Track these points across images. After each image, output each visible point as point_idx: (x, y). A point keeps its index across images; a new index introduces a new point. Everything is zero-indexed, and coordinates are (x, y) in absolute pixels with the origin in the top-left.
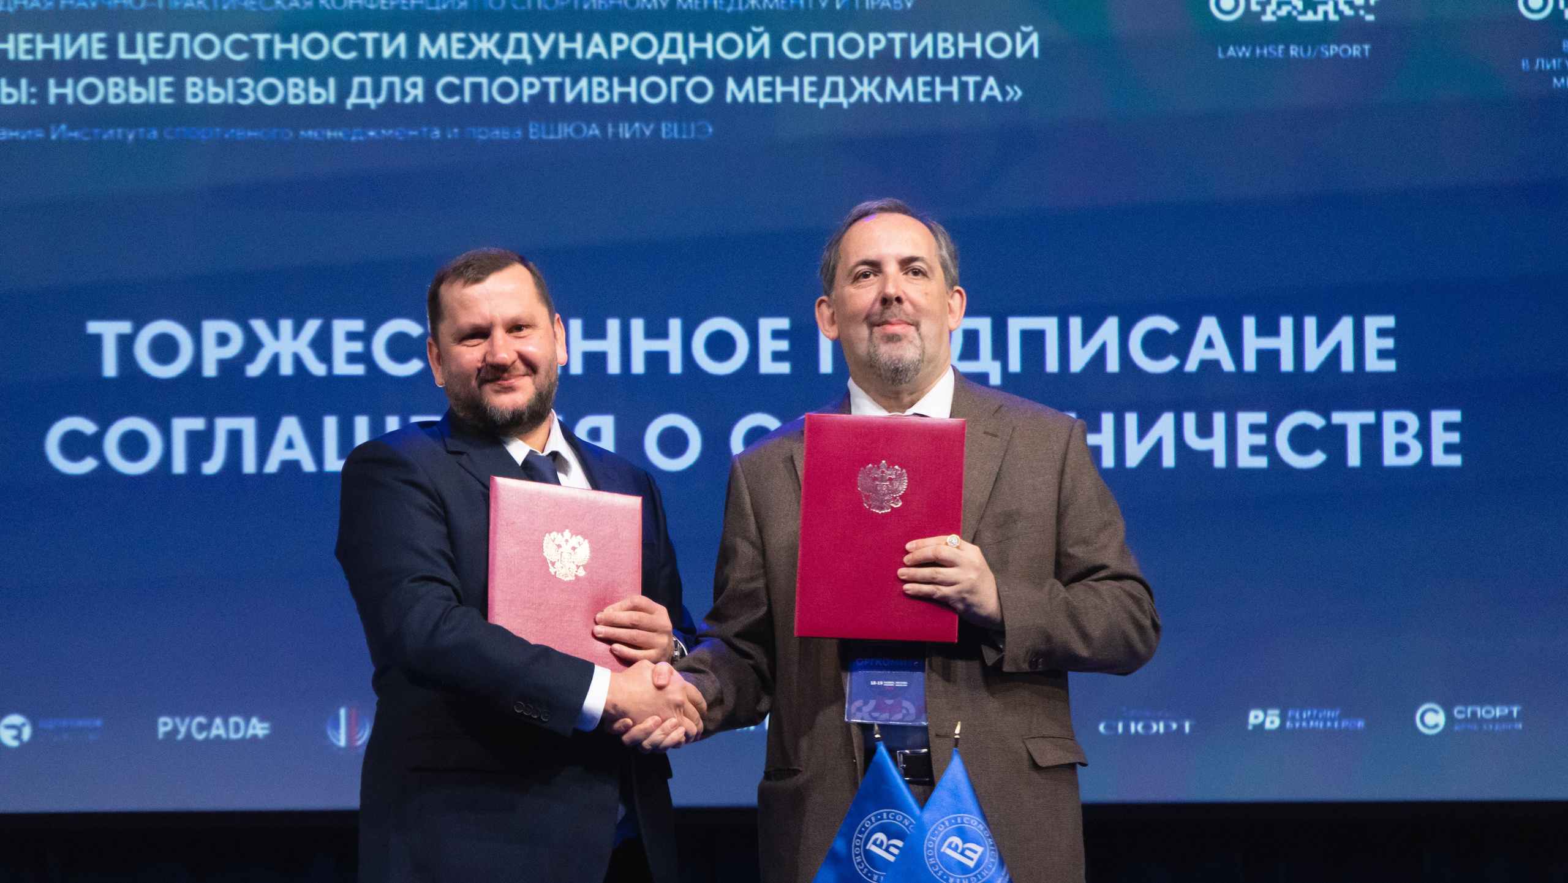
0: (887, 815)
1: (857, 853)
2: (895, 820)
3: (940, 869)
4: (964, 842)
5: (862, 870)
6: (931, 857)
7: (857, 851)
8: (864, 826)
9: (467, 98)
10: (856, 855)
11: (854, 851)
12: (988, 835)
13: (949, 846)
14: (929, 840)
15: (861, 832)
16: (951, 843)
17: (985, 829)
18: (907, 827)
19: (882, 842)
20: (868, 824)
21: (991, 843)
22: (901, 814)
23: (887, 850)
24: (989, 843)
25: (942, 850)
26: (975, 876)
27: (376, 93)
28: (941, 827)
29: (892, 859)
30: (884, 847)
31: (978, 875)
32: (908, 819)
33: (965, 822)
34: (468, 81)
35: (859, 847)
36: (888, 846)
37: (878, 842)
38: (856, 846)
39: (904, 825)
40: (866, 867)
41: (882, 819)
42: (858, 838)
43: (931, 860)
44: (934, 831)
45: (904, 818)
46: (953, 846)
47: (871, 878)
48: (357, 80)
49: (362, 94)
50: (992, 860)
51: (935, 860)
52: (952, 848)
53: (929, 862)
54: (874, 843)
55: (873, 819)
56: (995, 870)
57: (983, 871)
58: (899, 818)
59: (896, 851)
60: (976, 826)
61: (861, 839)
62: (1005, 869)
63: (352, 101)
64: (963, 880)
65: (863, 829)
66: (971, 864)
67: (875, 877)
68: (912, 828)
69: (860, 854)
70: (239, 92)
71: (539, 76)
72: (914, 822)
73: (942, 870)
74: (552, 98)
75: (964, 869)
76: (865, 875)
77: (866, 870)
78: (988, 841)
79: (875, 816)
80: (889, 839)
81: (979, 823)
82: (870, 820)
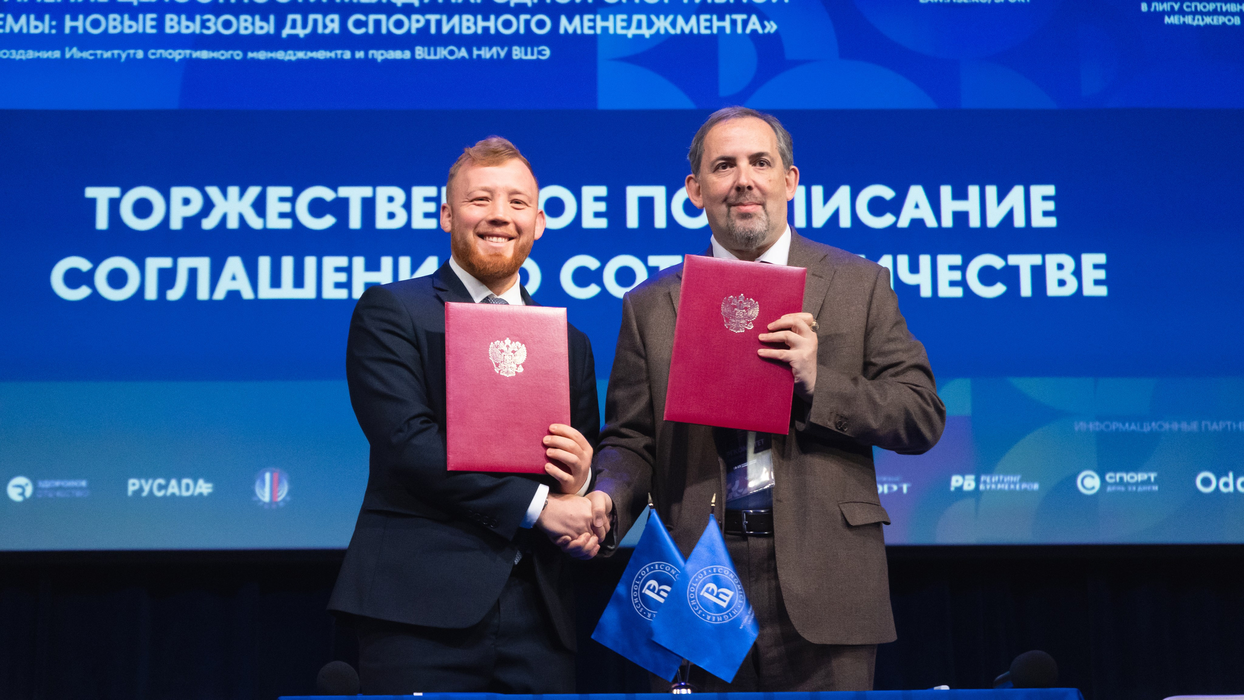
0: (658, 566)
1: (635, 596)
2: (664, 570)
3: (700, 609)
4: (719, 587)
5: (639, 610)
6: (693, 599)
7: (635, 594)
8: (640, 575)
9: (371, 30)
10: (634, 598)
11: (633, 594)
12: (737, 582)
13: (707, 591)
14: (691, 586)
15: (638, 579)
16: (708, 589)
17: (735, 577)
18: (674, 576)
19: (654, 587)
20: (643, 573)
21: (740, 588)
22: (669, 566)
23: (658, 594)
24: (738, 588)
25: (701, 594)
26: (728, 614)
27: (304, 26)
28: (700, 576)
29: (662, 600)
30: (656, 592)
31: (730, 614)
32: (675, 570)
33: (719, 571)
34: (372, 18)
35: (637, 591)
36: (659, 591)
37: (651, 588)
38: (634, 591)
39: (672, 574)
40: (642, 607)
41: (654, 569)
42: (636, 584)
43: (692, 601)
44: (695, 579)
45: (672, 568)
46: (710, 590)
47: (646, 615)
48: (290, 17)
49: (294, 26)
50: (741, 602)
51: (696, 602)
52: (709, 592)
53: (691, 603)
54: (648, 588)
55: (647, 569)
56: (743, 610)
57: (733, 610)
58: (668, 568)
59: (665, 595)
60: (728, 575)
61: (638, 585)
62: (751, 609)
63: (287, 32)
64: (718, 618)
65: (640, 577)
66: (724, 605)
67: (649, 615)
68: (678, 576)
69: (637, 597)
70: (204, 25)
71: (423, 14)
72: (679, 572)
73: (701, 610)
74: (433, 30)
75: (719, 609)
76: (641, 613)
77: (642, 609)
78: (737, 587)
79: (649, 567)
80: (660, 585)
81: (730, 572)
82: (645, 570)
